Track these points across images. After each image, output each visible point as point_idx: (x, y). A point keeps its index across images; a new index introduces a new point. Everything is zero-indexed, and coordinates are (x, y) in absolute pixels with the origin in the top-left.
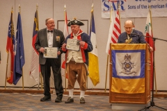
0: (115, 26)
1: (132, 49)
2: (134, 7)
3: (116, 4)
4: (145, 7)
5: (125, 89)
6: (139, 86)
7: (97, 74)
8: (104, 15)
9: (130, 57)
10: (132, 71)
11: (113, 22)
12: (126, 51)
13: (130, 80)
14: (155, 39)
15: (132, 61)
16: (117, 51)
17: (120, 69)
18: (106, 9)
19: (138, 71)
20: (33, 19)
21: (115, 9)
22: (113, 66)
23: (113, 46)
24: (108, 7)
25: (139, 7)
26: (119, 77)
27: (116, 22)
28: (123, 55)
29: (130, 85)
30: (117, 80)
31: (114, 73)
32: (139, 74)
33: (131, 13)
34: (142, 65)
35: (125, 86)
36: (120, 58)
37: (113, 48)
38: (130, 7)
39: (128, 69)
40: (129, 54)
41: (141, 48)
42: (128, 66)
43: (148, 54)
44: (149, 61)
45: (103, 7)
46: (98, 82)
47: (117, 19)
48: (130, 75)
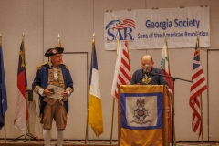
0: (123, 61)
1: (146, 92)
2: (145, 36)
3: (122, 32)
4: (159, 36)
5: (138, 143)
6: (155, 138)
7: (100, 122)
8: (108, 46)
9: (143, 102)
10: (146, 119)
11: (120, 55)
12: (139, 95)
13: (144, 132)
14: (174, 79)
15: (146, 107)
16: (127, 95)
17: (130, 117)
18: (111, 38)
19: (154, 119)
20: (18, 52)
21: (122, 39)
22: (122, 114)
23: (123, 88)
24: (113, 35)
25: (151, 36)
26: (130, 128)
27: (123, 56)
28: (135, 99)
29: (144, 137)
30: (127, 131)
31: (123, 123)
32: (155, 124)
33: (142, 44)
34: (158, 113)
35: (138, 140)
36: (131, 103)
37: (122, 91)
38: (140, 36)
39: (141, 118)
40: (143, 98)
41: (157, 91)
42: (141, 113)
43: (167, 97)
44: (167, 107)
45: (106, 35)
46: (101, 132)
47: (124, 52)
48: (144, 125)
